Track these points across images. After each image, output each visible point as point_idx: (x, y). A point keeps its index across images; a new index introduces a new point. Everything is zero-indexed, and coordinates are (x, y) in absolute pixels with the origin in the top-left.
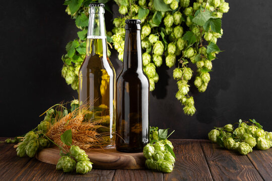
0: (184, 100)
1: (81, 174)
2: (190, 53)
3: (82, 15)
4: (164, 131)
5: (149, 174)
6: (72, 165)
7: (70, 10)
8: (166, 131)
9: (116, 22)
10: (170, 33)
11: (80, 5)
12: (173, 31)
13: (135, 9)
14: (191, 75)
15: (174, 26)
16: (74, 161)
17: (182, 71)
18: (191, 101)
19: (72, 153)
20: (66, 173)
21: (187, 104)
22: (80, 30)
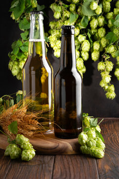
0: (107, 87)
1: (26, 161)
2: (111, 49)
3: (24, 20)
4: (95, 120)
5: (84, 160)
6: (18, 153)
7: (14, 15)
8: (97, 119)
9: (52, 25)
10: (95, 33)
11: (23, 11)
12: (97, 32)
13: (67, 14)
14: (112, 68)
15: (98, 27)
16: (20, 149)
17: (105, 64)
18: (112, 88)
19: (18, 141)
20: (13, 160)
21: (108, 90)
22: (23, 32)
